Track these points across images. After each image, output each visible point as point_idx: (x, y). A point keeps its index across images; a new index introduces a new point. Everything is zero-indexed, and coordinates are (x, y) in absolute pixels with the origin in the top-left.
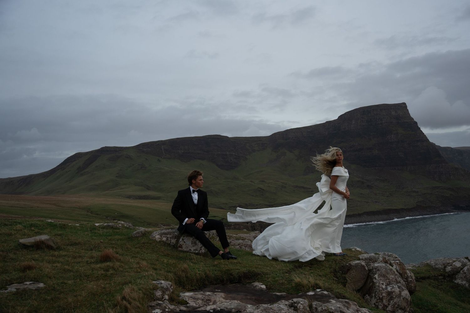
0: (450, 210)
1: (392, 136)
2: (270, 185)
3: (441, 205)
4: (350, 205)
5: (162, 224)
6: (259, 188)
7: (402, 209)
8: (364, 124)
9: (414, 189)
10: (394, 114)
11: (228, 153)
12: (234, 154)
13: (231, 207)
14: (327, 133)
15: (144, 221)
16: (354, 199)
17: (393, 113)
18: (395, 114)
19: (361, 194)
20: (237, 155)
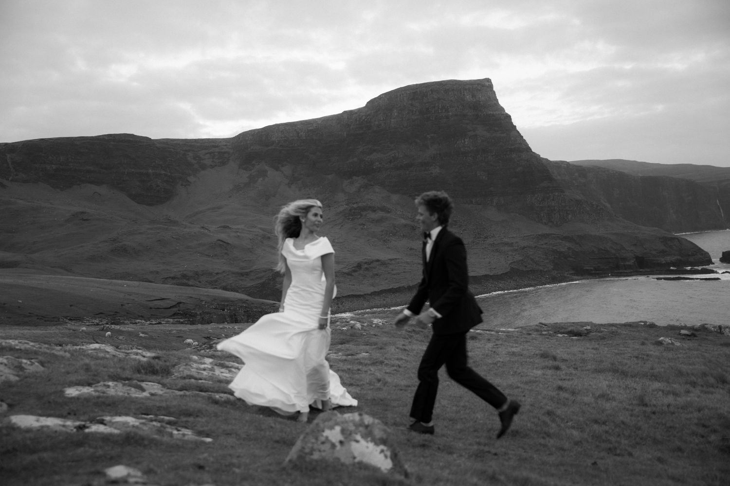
0: (569, 275)
1: (466, 140)
2: (239, 234)
3: (552, 267)
4: (392, 270)
5: (66, 317)
6: (219, 240)
7: (486, 276)
8: (416, 118)
9: (506, 240)
10: (469, 100)
11: (150, 171)
12: (163, 172)
13: (166, 278)
14: (345, 133)
15: (30, 313)
16: (399, 259)
17: (468, 98)
18: (472, 99)
19: (411, 249)
20: (169, 174)
